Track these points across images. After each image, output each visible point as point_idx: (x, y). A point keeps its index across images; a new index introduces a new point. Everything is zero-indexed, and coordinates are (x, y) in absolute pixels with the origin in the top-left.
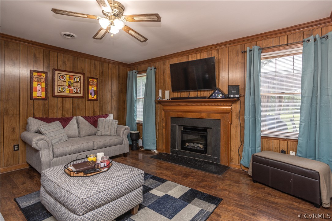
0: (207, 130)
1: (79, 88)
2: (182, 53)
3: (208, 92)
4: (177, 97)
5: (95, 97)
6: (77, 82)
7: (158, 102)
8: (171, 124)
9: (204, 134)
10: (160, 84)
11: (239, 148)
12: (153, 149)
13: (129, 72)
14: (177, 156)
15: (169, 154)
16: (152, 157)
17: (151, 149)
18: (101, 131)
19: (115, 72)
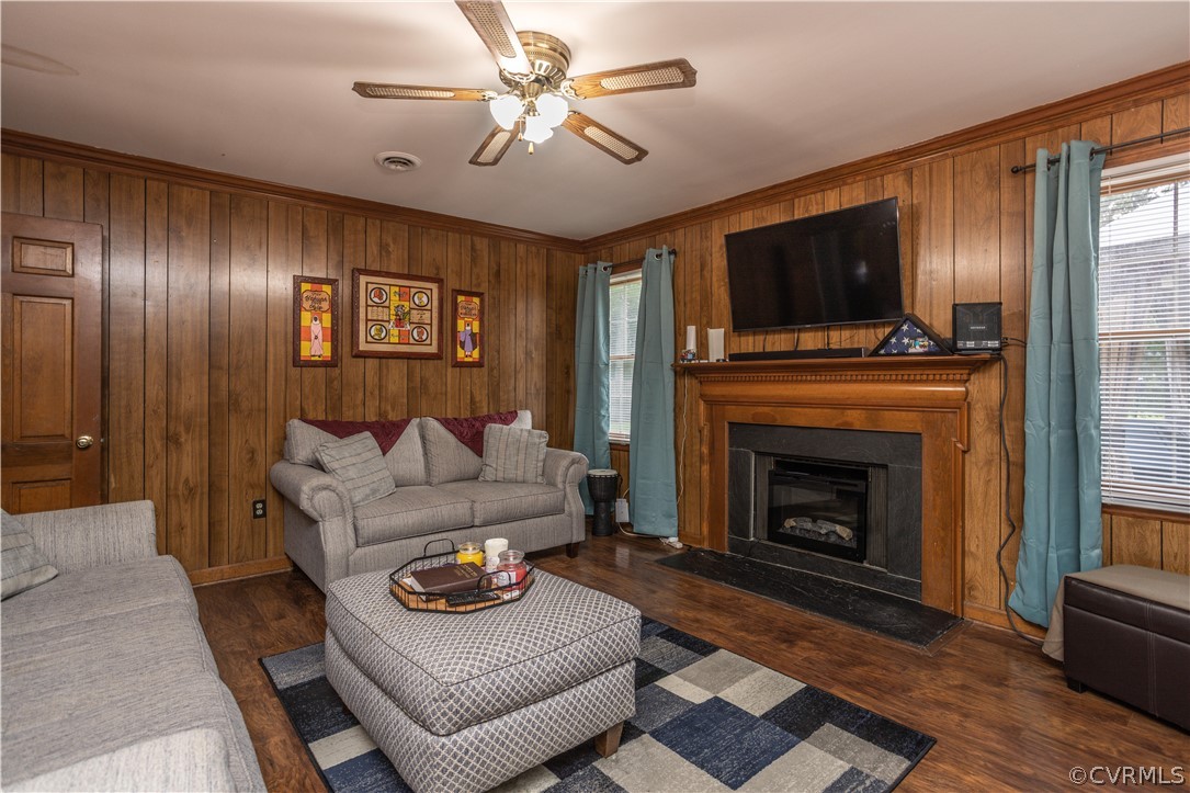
0: (866, 472)
1: (428, 327)
2: (771, 192)
3: (872, 331)
4: (751, 350)
5: (476, 354)
6: (421, 308)
7: (683, 371)
8: (731, 446)
9: (856, 485)
10: (688, 305)
11: (1001, 548)
12: (664, 534)
13: (581, 268)
14: (752, 564)
15: (723, 555)
16: (662, 562)
17: (657, 533)
18: (494, 466)
19: (536, 271)
